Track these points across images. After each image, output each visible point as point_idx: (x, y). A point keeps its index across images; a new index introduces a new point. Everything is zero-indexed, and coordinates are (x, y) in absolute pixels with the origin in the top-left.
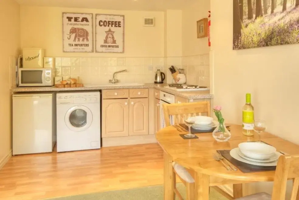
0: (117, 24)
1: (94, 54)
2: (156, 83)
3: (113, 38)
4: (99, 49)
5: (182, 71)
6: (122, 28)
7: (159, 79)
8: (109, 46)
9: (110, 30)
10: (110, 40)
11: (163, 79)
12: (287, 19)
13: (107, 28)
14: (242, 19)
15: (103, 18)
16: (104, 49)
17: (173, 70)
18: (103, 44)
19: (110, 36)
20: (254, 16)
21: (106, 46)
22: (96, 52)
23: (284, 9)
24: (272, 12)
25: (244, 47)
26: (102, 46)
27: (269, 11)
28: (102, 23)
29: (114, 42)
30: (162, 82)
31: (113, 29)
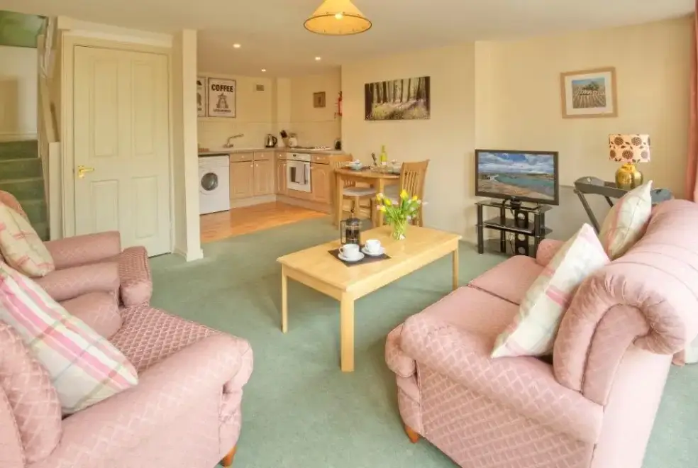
0: (230, 89)
1: (207, 119)
2: (268, 147)
3: (225, 102)
4: (211, 113)
5: (293, 135)
6: (234, 93)
7: (271, 144)
8: (222, 111)
9: (222, 95)
10: (223, 105)
11: (275, 144)
12: (403, 107)
13: (219, 93)
14: (372, 102)
15: (216, 82)
16: (216, 114)
17: (284, 135)
18: (216, 108)
19: (223, 100)
20: (382, 102)
21: (218, 111)
22: (209, 116)
23: (401, 101)
24: (394, 101)
25: (374, 119)
26: (215, 111)
27: (392, 101)
28: (214, 87)
29: (227, 107)
30: (273, 146)
31: (226, 93)
